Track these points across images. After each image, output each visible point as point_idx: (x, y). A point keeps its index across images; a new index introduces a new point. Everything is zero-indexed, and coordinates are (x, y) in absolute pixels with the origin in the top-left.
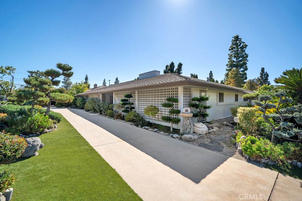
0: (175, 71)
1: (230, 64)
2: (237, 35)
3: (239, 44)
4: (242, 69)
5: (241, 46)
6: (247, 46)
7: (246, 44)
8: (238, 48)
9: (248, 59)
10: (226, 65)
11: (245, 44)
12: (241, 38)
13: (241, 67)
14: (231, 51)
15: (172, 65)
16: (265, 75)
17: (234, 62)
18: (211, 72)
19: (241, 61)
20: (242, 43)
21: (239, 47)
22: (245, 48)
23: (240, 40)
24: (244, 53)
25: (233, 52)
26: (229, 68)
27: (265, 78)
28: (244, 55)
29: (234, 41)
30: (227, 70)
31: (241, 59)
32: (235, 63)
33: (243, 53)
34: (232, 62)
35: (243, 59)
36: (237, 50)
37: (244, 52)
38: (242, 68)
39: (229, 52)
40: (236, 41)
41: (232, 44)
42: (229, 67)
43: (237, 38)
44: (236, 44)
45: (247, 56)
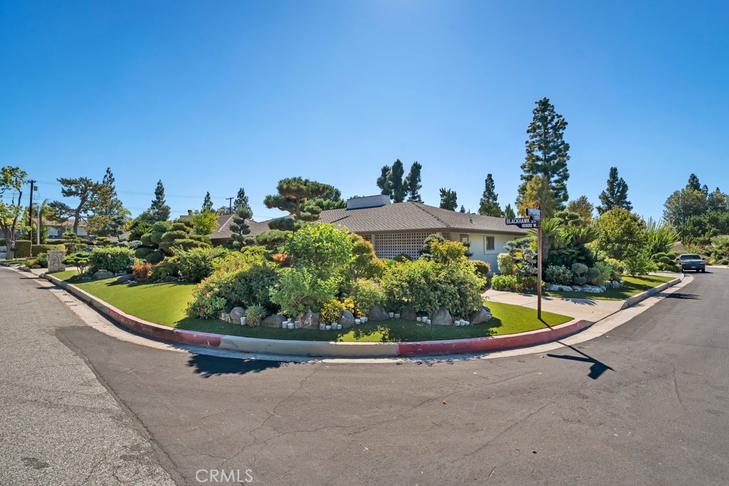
0: (405, 182)
1: (529, 164)
2: (545, 98)
3: (549, 118)
4: (556, 177)
5: (554, 123)
6: (566, 123)
7: (564, 120)
8: (546, 128)
9: (568, 153)
10: (521, 167)
11: (562, 118)
12: (553, 106)
13: (554, 173)
14: (532, 134)
15: (398, 166)
16: (619, 185)
17: (538, 159)
18: (490, 176)
19: (554, 157)
20: (556, 117)
21: (549, 126)
22: (562, 128)
23: (551, 108)
24: (560, 140)
25: (536, 136)
26: (527, 174)
27: (619, 194)
28: (561, 145)
29: (538, 111)
30: (523, 178)
31: (553, 153)
32: (540, 163)
33: (558, 140)
34: (534, 161)
35: (557, 153)
36: (546, 133)
37: (561, 138)
38: (555, 175)
39: (527, 137)
40: (543, 111)
41: (534, 118)
42: (529, 171)
43: (545, 105)
44: (544, 119)
45: (567, 147)
